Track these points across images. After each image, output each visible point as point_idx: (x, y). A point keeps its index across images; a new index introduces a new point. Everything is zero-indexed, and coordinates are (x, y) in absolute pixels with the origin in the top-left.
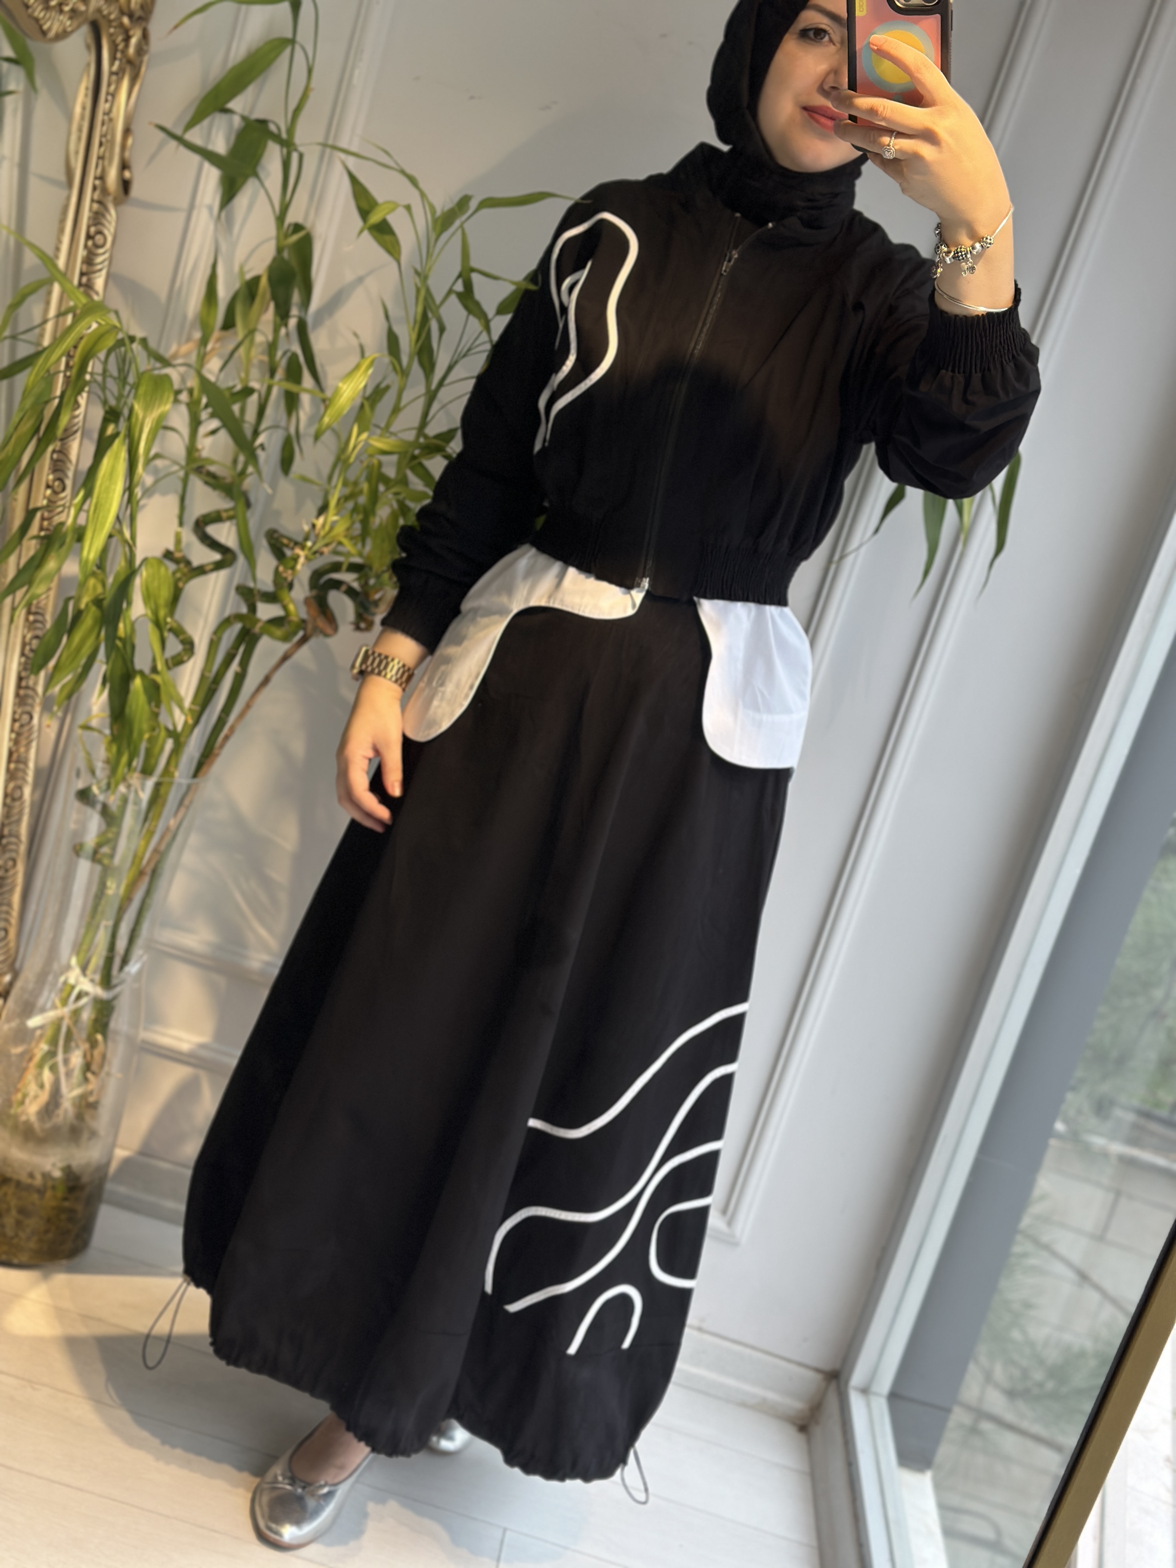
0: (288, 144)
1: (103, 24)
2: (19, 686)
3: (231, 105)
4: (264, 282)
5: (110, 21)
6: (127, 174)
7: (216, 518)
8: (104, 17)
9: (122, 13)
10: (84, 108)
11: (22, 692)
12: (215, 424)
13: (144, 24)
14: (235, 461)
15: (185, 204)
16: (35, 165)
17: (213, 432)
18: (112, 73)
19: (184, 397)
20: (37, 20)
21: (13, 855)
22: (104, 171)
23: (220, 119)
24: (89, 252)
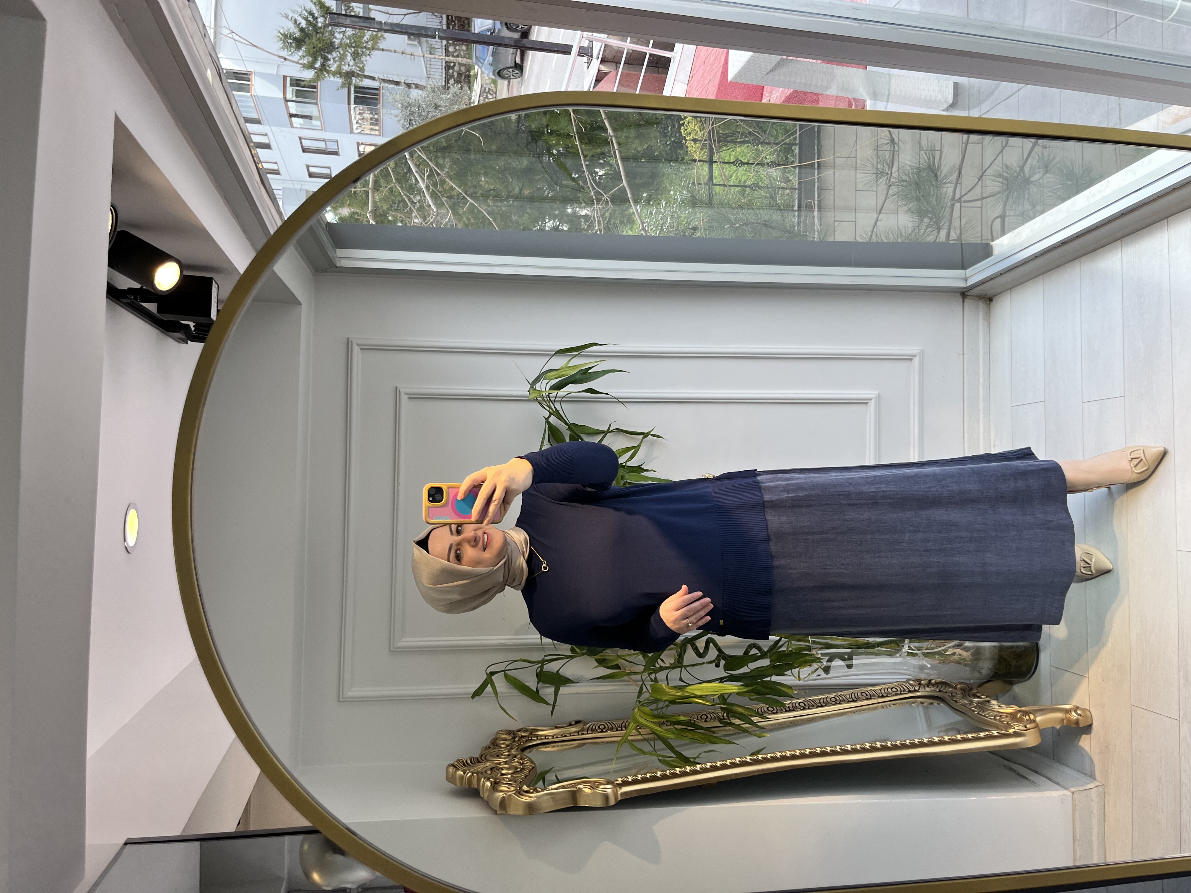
0: (543, 662)
1: (521, 747)
2: (790, 711)
3: (535, 690)
4: (597, 657)
5: (519, 745)
7: (696, 650)
9: (515, 741)
10: (554, 747)
11: (792, 709)
12: (659, 660)
13: (516, 732)
17: (662, 661)
18: (537, 739)
19: (653, 676)
20: (530, 771)
21: (859, 694)
22: (575, 732)
23: (542, 692)
24: (608, 730)
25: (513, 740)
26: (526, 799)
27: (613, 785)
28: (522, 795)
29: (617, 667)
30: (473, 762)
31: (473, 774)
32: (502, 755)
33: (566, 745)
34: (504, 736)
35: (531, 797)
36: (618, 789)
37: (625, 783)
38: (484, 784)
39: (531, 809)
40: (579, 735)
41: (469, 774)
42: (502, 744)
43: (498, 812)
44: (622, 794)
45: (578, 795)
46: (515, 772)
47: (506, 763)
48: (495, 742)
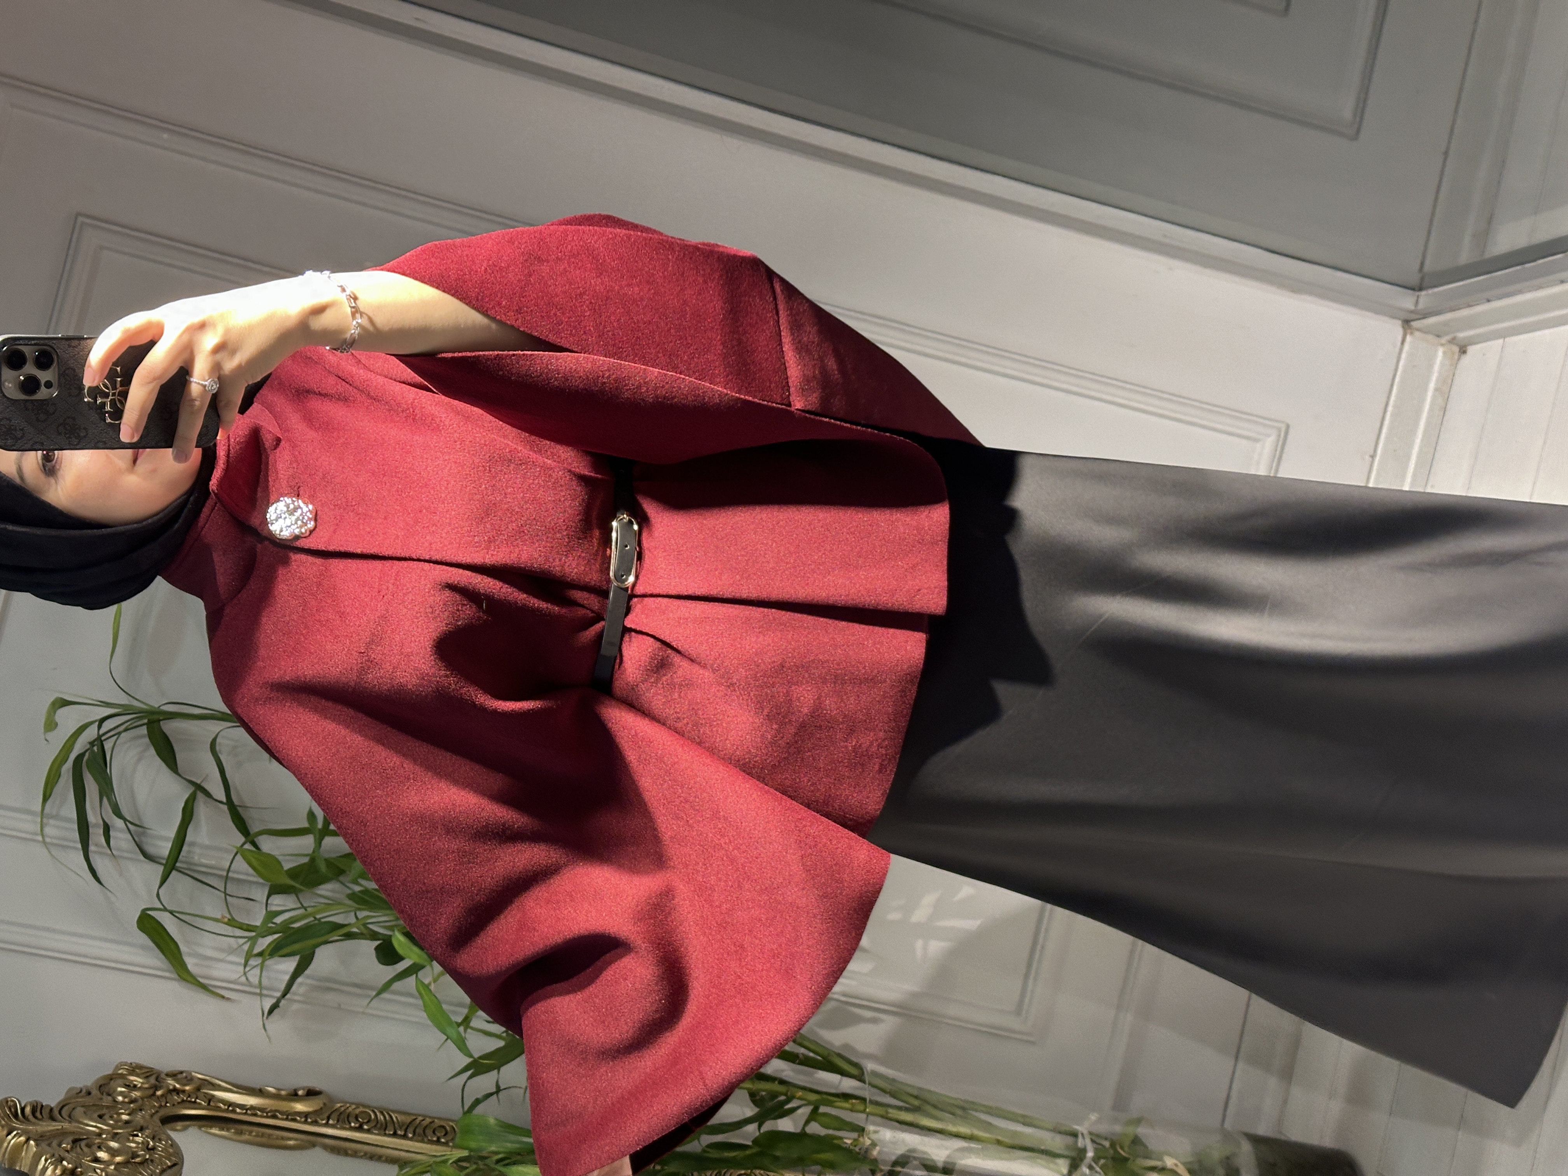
1: (163, 1112)
5: (161, 1106)
6: (301, 1092)
8: (157, 1112)
9: (154, 1094)
10: (240, 1132)
13: (163, 1076)
18: (207, 1106)
22: (298, 1114)
24: (374, 1127)
25: (151, 1092)
30: (39, 1114)
31: (28, 1140)
32: (112, 1118)
34: (132, 1079)
38: (45, 1169)
40: (307, 1122)
41: (20, 1141)
42: (121, 1093)
46: (126, 1160)
47: (113, 1137)
48: (105, 1085)
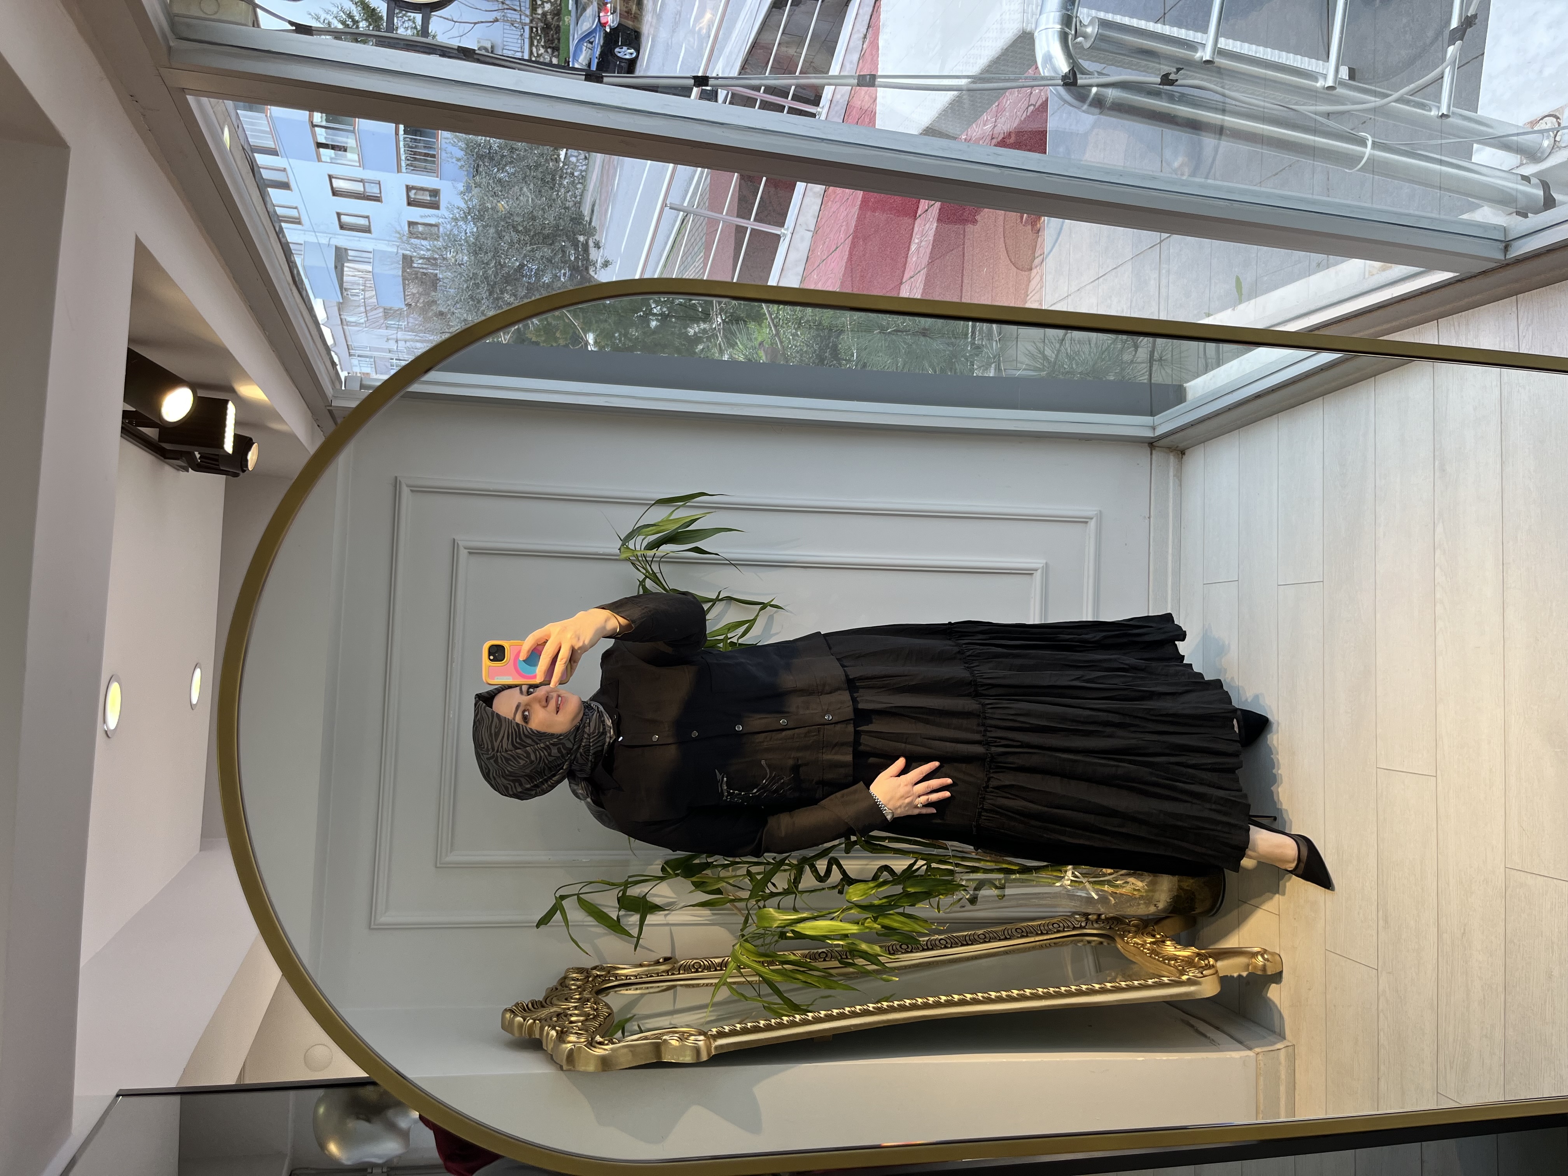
0: (627, 885)
1: (595, 989)
2: (928, 949)
3: (616, 919)
4: (694, 879)
5: (593, 986)
6: (661, 960)
7: (815, 872)
8: (592, 990)
9: (588, 981)
10: (637, 989)
11: (931, 947)
12: (769, 885)
13: (590, 970)
14: (785, 870)
15: (667, 928)
16: (671, 1008)
17: (774, 885)
18: (617, 980)
19: (761, 904)
20: (605, 1019)
21: (1014, 930)
22: (663, 972)
23: (623, 921)
24: (704, 969)
25: (586, 980)
26: (599, 1052)
27: (705, 1036)
28: (595, 1047)
29: (719, 891)
30: (536, 1006)
31: (535, 1020)
32: (572, 998)
33: (652, 987)
34: (574, 975)
35: (605, 1049)
36: (712, 1041)
37: (721, 1035)
38: (548, 1034)
39: (605, 1063)
40: (668, 975)
41: (531, 1021)
42: (573, 985)
43: (564, 1069)
44: (716, 1048)
45: (663, 1048)
46: (586, 1020)
47: (576, 1008)
48: (563, 982)
